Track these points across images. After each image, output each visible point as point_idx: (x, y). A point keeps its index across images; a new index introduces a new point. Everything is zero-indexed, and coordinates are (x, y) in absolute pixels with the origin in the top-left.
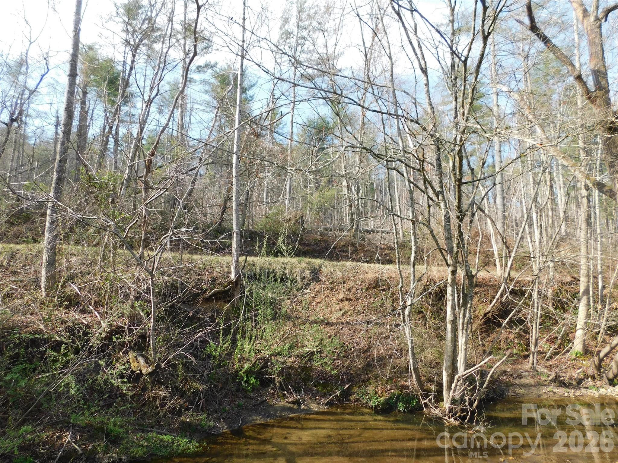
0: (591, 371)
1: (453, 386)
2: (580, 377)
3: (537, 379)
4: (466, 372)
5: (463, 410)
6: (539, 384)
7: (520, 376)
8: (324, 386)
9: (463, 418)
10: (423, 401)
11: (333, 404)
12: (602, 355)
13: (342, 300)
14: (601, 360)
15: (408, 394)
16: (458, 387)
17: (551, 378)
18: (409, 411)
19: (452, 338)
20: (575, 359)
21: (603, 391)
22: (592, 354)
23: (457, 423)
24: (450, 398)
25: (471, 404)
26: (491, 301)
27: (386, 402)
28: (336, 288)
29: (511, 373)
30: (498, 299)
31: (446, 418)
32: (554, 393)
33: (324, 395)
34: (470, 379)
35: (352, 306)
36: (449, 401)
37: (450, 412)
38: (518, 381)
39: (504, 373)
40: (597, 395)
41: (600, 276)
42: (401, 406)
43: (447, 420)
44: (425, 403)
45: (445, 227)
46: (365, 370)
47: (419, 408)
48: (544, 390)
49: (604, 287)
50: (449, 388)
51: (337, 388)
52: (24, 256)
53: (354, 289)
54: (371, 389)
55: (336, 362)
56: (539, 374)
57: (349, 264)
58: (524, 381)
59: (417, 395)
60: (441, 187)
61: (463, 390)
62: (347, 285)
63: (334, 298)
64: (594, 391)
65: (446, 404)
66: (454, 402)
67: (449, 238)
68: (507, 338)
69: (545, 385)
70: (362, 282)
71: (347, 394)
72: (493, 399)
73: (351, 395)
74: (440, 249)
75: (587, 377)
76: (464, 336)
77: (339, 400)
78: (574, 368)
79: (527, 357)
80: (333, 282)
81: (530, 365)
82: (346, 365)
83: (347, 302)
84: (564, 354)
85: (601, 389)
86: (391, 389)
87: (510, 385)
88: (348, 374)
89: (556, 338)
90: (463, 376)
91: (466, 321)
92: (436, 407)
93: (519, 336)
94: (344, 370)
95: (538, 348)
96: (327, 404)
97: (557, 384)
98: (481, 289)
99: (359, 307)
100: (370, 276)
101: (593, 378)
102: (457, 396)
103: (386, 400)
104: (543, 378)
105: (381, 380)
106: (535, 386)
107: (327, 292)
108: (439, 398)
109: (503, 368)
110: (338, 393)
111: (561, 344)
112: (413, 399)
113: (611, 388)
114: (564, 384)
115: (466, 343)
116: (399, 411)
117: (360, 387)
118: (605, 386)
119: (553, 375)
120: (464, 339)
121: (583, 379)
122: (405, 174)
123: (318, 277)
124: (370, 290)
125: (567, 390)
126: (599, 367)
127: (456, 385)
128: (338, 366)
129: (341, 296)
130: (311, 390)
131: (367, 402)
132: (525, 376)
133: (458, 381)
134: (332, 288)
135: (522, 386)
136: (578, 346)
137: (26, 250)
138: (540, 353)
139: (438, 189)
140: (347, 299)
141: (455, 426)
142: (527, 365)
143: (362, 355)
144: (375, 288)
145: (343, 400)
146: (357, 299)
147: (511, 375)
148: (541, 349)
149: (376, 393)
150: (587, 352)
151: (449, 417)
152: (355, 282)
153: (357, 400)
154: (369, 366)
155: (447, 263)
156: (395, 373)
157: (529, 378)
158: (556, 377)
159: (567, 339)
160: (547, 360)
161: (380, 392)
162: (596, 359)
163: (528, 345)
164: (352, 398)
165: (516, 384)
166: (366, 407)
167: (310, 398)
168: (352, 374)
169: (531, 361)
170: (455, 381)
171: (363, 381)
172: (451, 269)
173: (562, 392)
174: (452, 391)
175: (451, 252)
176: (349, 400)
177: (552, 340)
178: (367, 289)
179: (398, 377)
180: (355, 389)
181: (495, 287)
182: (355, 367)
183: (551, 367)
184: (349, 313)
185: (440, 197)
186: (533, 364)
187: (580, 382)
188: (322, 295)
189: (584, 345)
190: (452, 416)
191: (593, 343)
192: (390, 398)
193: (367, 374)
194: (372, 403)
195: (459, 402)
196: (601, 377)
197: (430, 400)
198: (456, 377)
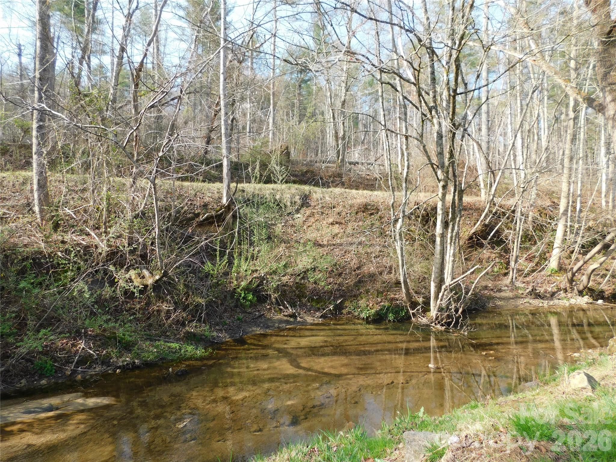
0: (564, 284)
1: (441, 295)
2: (554, 291)
3: (515, 293)
4: (452, 282)
5: (449, 317)
6: (517, 297)
7: (500, 291)
8: (318, 301)
9: (449, 324)
10: (411, 312)
11: (327, 317)
12: (575, 269)
13: (332, 224)
14: (573, 275)
15: (397, 306)
16: (445, 297)
17: (528, 291)
18: (398, 321)
19: (441, 250)
20: (550, 275)
21: (573, 301)
22: (566, 270)
23: (444, 328)
24: (437, 307)
25: (457, 311)
26: (475, 224)
27: (377, 313)
28: (326, 212)
29: (492, 288)
30: (482, 221)
31: (433, 324)
32: (530, 304)
33: (318, 309)
34: (456, 288)
35: (342, 229)
36: (436, 309)
37: (437, 319)
38: (498, 295)
39: (486, 287)
40: (567, 305)
41: (579, 198)
42: (391, 317)
43: (434, 327)
44: (413, 314)
45: (437, 142)
46: (357, 286)
47: (408, 318)
48: (520, 302)
49: (581, 211)
50: (437, 297)
51: (330, 303)
52: (11, 183)
53: (344, 214)
54: (362, 303)
55: (329, 280)
56: (517, 288)
57: (338, 190)
58: (503, 294)
59: (406, 306)
60: (435, 101)
61: (450, 299)
62: (337, 210)
63: (325, 222)
64: (565, 301)
65: (433, 312)
66: (440, 309)
67: (440, 154)
68: (489, 257)
69: (522, 298)
70: (351, 206)
71: (339, 308)
72: (475, 309)
73: (343, 309)
74: (432, 164)
75: (559, 290)
76: (452, 248)
77: (332, 314)
78: (548, 283)
79: (506, 274)
80: (323, 207)
81: (509, 280)
82: (338, 282)
83: (338, 225)
84: (540, 271)
85: (572, 300)
86: (381, 302)
87: (491, 298)
88: (340, 290)
89: (534, 257)
90: (450, 285)
91: (454, 234)
92: (424, 317)
93: (501, 256)
94: (336, 287)
95: (517, 266)
96: (321, 317)
97: (533, 296)
98: (466, 212)
99: (349, 230)
100: (358, 201)
101: (566, 290)
102: (444, 304)
103: (376, 311)
104: (520, 292)
105: (372, 294)
106: (513, 299)
107: (317, 217)
108: (426, 308)
109: (484, 284)
110: (331, 307)
111: (538, 263)
112: (402, 310)
113: (580, 298)
114: (539, 296)
115: (454, 255)
116: (389, 321)
117: (351, 302)
118: (575, 297)
119: (530, 289)
120: (452, 251)
121: (557, 292)
122: (399, 88)
123: (308, 203)
124: (359, 214)
125: (542, 301)
126: (571, 281)
127: (443, 295)
128: (330, 284)
129: (331, 220)
130: (305, 305)
131: (359, 314)
132: (504, 290)
133: (445, 290)
134: (322, 213)
135: (501, 299)
136: (553, 264)
137: (12, 177)
138: (519, 271)
139: (432, 104)
140: (337, 223)
141: (441, 331)
142: (507, 281)
143: (353, 273)
144: (363, 212)
145: (336, 313)
146: (347, 223)
147: (492, 290)
148: (520, 268)
149: (367, 306)
150: (561, 269)
151: (436, 324)
152: (344, 206)
153: (349, 313)
154: (360, 282)
155: (438, 179)
156: (385, 287)
157: (508, 292)
158: (532, 290)
159: (544, 257)
160: (525, 277)
161: (371, 305)
162: (570, 275)
163: (508, 263)
164: (344, 311)
165: (496, 297)
166: (358, 319)
167: (305, 312)
168: (344, 290)
169: (510, 277)
170: (443, 290)
171: (355, 296)
172: (442, 183)
173: (537, 302)
174: (439, 300)
175: (442, 166)
176: (342, 313)
177: (530, 259)
178: (357, 213)
179: (388, 291)
180: (347, 304)
181: (479, 211)
182: (347, 283)
183: (528, 283)
184: (339, 235)
185: (433, 112)
186: (512, 279)
187: (553, 295)
188: (312, 220)
189: (559, 263)
190: (439, 323)
191: (567, 261)
192: (381, 310)
193: (358, 290)
194: (363, 315)
195: (445, 310)
196: (572, 289)
197: (418, 310)
198: (443, 287)
